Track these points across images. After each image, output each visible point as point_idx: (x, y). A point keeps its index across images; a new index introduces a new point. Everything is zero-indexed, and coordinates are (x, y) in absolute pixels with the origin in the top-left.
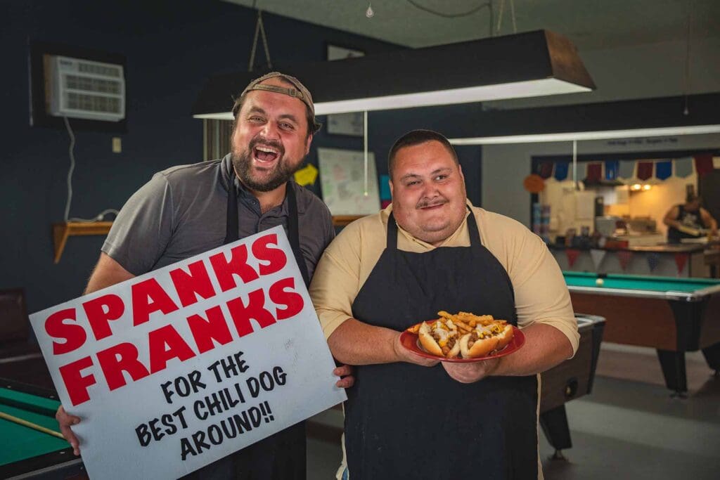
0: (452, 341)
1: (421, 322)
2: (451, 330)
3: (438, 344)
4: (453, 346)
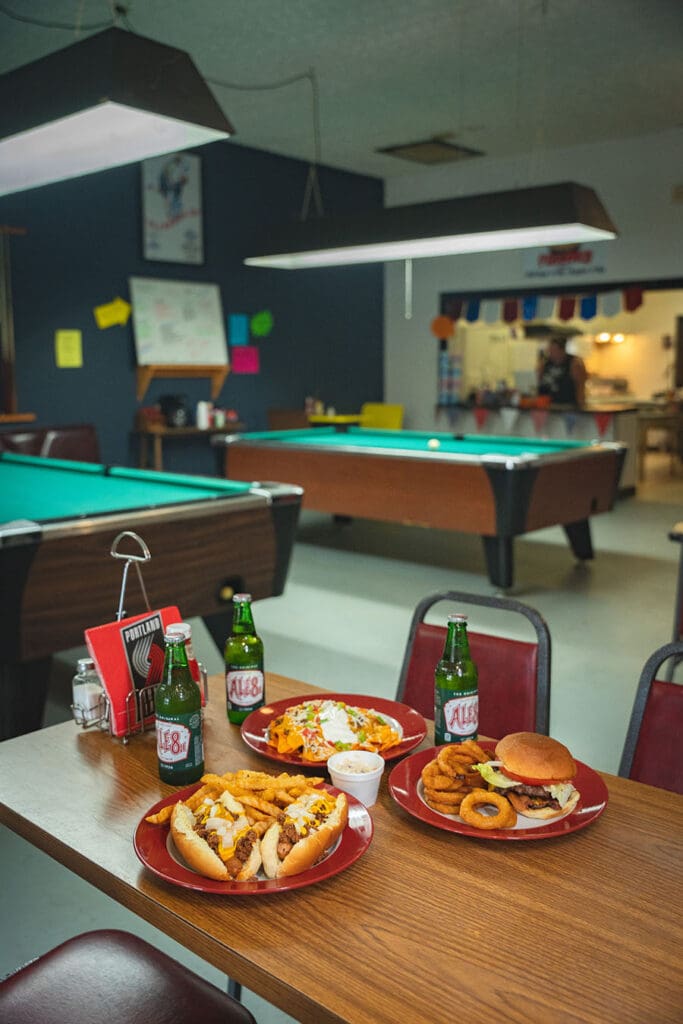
0: (244, 848)
1: (176, 802)
2: (236, 817)
3: (218, 854)
4: (248, 856)
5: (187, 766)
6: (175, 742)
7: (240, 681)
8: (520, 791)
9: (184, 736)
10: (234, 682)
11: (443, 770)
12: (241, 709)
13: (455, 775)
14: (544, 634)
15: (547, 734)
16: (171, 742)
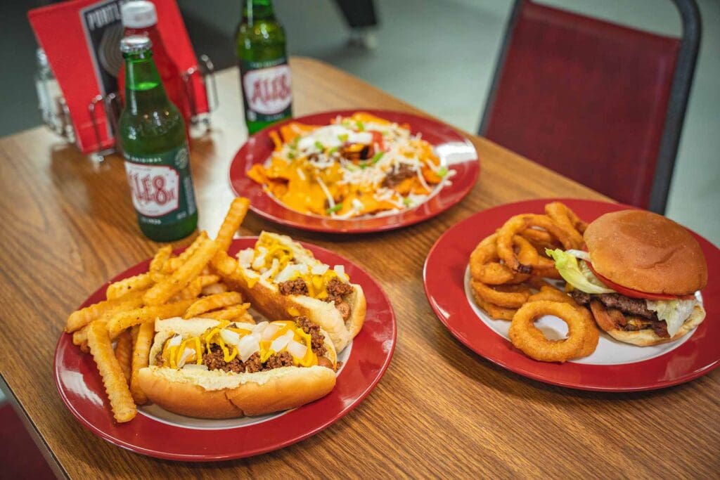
5: (180, 216)
6: (160, 189)
7: (266, 83)
8: (609, 302)
9: (171, 180)
10: (257, 85)
11: (501, 255)
12: (269, 119)
13: (516, 267)
14: (693, 27)
15: (662, 211)
16: (153, 190)
